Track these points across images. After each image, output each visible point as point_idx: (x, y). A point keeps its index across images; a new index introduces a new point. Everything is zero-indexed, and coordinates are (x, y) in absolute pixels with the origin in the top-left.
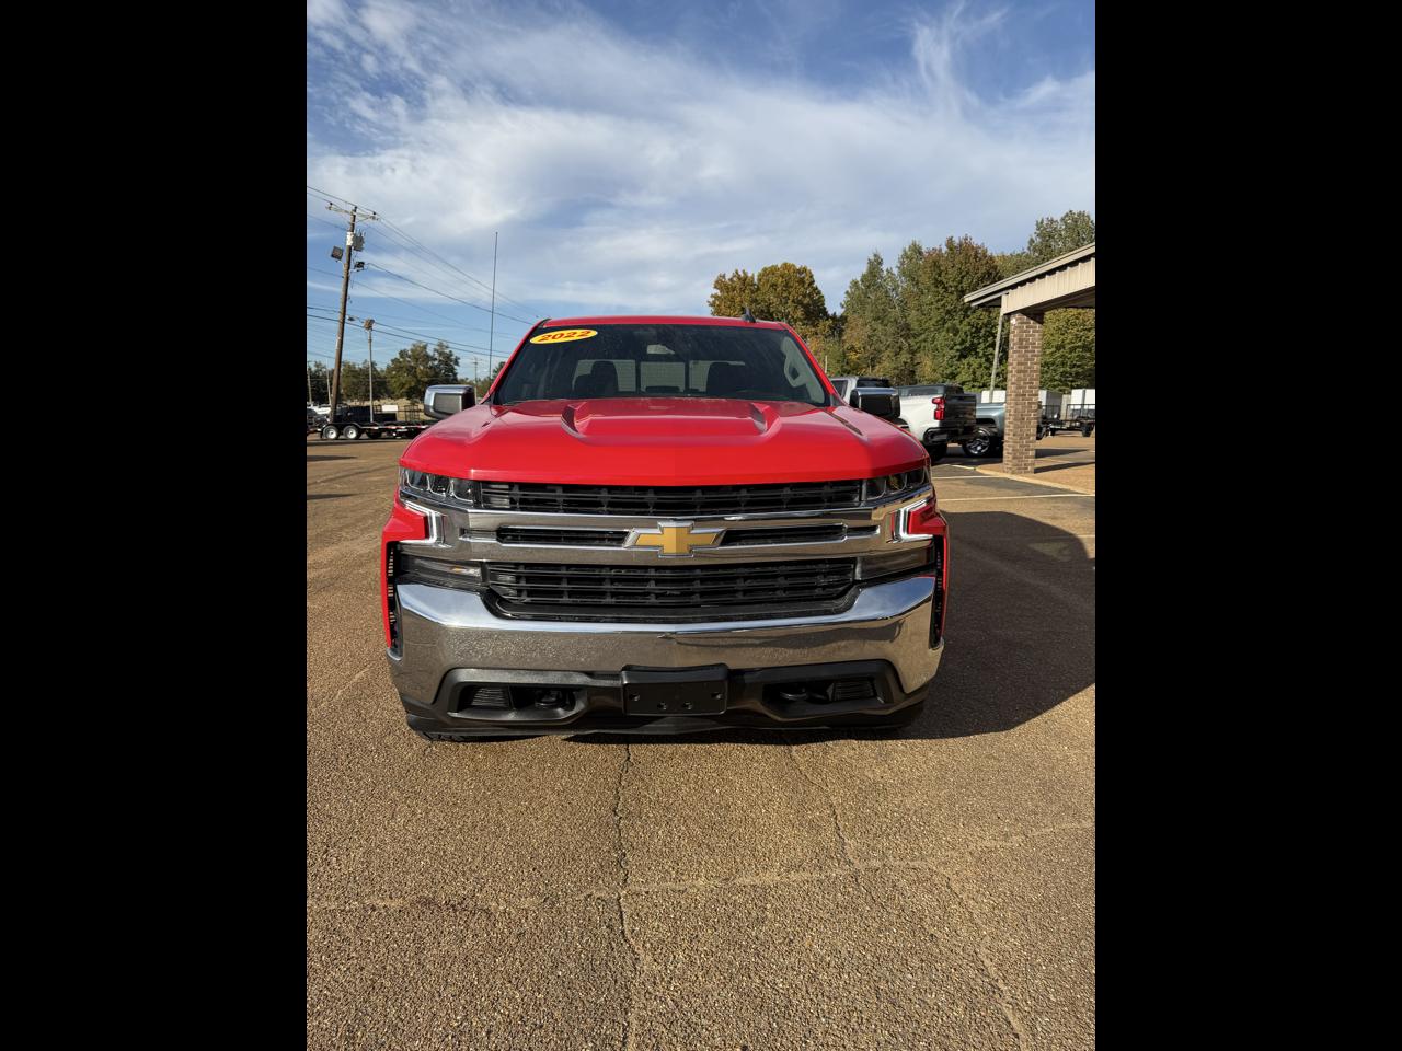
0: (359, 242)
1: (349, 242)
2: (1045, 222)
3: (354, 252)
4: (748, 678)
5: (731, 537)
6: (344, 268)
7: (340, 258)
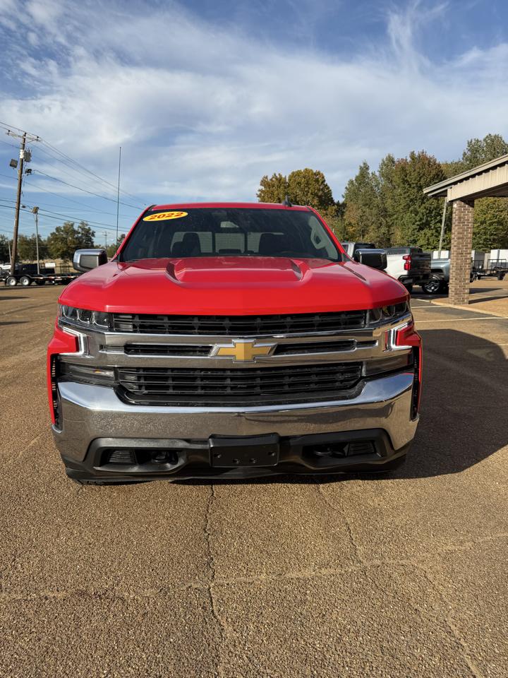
0: (28, 156)
1: (22, 156)
2: (473, 141)
3: (25, 163)
4: (292, 442)
5: (280, 349)
6: (18, 173)
7: (15, 167)
